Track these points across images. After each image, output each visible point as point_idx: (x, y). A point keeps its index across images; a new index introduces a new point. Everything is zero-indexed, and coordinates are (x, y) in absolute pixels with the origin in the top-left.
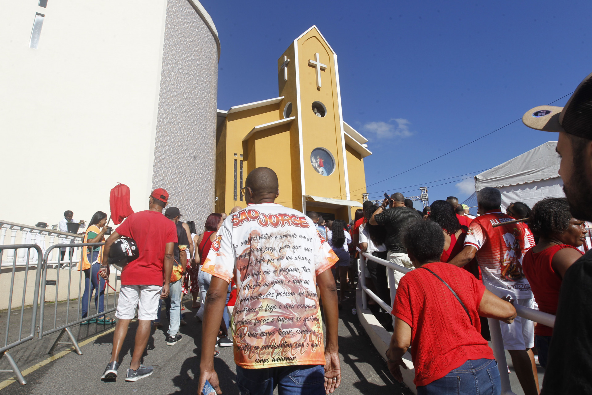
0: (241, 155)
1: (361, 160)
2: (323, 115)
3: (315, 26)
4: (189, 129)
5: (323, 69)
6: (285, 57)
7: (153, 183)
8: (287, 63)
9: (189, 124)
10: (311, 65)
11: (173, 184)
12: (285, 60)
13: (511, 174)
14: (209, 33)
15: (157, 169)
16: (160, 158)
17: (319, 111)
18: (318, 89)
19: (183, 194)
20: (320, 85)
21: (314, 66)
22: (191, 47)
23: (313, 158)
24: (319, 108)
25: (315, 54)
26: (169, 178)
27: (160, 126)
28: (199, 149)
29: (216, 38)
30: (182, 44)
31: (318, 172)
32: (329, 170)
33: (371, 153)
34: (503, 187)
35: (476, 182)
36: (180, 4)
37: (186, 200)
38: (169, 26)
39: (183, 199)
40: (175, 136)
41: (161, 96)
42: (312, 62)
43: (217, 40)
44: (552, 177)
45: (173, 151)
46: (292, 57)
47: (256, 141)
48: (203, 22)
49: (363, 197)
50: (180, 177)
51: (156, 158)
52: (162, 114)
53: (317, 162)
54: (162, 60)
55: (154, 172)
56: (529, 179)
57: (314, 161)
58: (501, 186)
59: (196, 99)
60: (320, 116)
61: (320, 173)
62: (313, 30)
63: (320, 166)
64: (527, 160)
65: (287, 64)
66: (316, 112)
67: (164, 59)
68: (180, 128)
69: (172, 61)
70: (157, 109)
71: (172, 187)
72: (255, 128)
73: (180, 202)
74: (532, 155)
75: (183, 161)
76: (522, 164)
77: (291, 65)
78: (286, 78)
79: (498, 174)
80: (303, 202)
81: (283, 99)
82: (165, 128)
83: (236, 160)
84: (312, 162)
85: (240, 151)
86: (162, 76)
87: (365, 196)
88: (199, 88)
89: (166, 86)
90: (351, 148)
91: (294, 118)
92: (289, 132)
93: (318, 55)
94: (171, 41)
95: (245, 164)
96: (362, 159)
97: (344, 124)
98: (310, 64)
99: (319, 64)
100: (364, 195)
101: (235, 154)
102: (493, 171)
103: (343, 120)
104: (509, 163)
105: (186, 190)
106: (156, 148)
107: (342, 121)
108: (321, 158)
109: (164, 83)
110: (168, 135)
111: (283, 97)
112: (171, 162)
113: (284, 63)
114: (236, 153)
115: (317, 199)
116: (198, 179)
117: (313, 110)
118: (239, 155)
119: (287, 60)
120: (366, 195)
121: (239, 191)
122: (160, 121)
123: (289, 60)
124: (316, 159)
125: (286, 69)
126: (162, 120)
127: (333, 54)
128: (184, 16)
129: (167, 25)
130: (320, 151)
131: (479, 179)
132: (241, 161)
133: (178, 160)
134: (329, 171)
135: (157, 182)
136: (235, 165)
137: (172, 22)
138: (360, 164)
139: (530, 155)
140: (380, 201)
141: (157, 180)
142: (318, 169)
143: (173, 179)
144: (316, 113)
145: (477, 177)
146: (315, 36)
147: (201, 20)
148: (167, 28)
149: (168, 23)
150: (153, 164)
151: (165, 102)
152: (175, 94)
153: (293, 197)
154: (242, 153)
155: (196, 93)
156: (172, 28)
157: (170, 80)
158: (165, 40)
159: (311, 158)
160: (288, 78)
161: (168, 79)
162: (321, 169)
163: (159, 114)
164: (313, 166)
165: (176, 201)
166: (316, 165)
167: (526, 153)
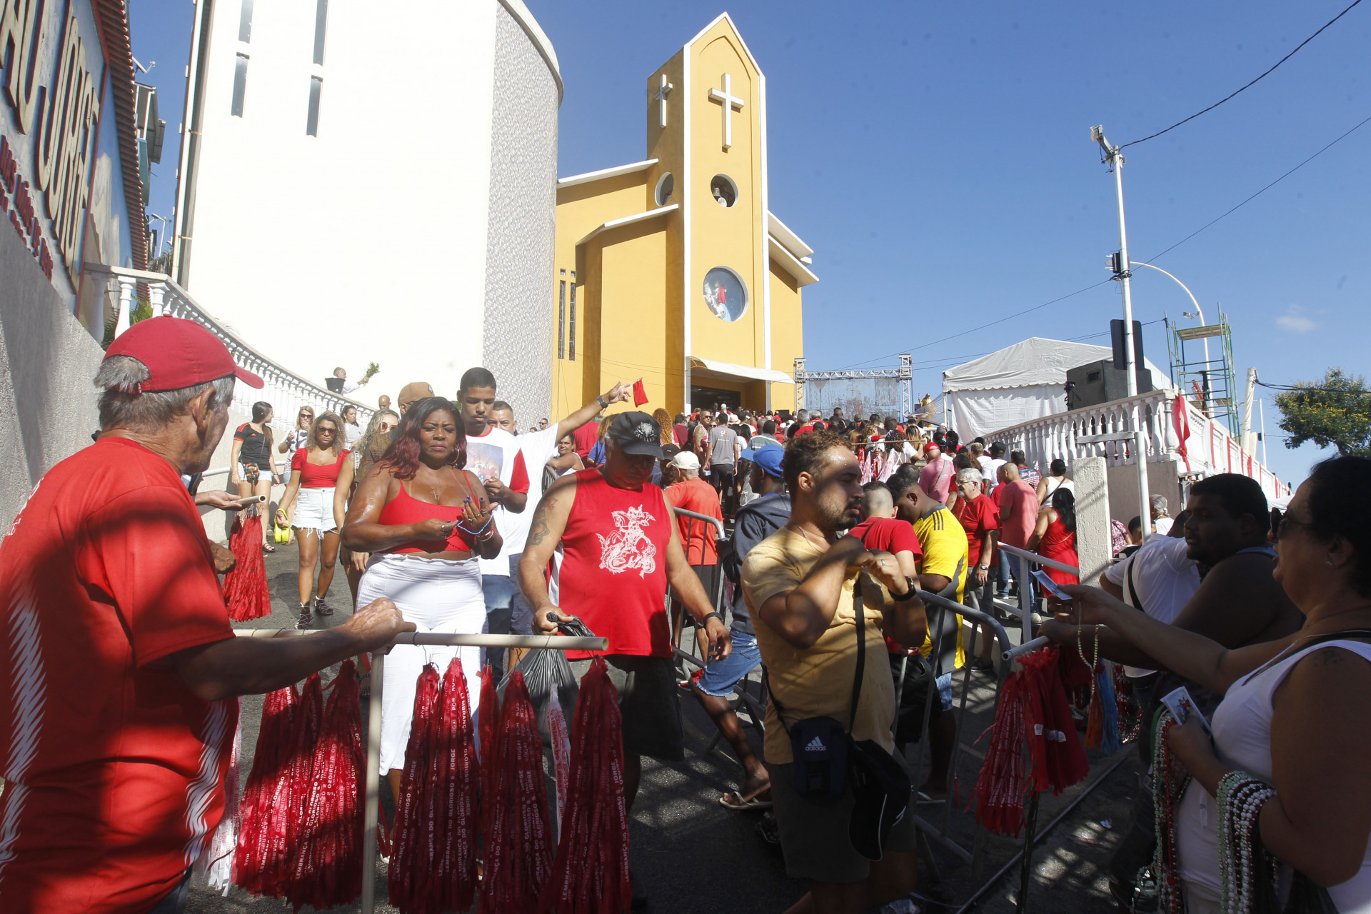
0: (572, 272)
1: (796, 292)
2: (730, 204)
3: (725, 14)
4: (525, 257)
5: (736, 108)
6: (664, 77)
7: (485, 348)
8: (667, 91)
9: (525, 249)
10: (712, 99)
11: (507, 348)
12: (664, 84)
13: (986, 374)
14: (550, 77)
15: (488, 327)
16: (491, 308)
17: (723, 194)
18: (725, 149)
19: (519, 362)
20: (729, 143)
21: (719, 102)
22: (526, 112)
23: (707, 285)
24: (724, 188)
25: (723, 77)
26: (503, 339)
27: (491, 258)
28: (537, 289)
29: (559, 82)
30: (515, 111)
31: (716, 313)
32: (736, 309)
33: (818, 279)
34: (976, 390)
35: (944, 380)
36: (511, 37)
37: (523, 372)
38: (499, 84)
39: (519, 370)
40: (508, 271)
41: (490, 209)
42: (717, 93)
43: (560, 84)
44: (1031, 384)
45: (507, 296)
46: (678, 78)
47: (605, 250)
48: (542, 59)
49: (795, 365)
50: (516, 337)
51: (487, 309)
52: (493, 238)
53: (713, 294)
54: (491, 147)
55: (485, 331)
56: (1005, 383)
57: (709, 291)
58: (973, 389)
59: (534, 204)
60: (725, 204)
61: (719, 315)
62: (722, 24)
63: (719, 301)
64: (1007, 358)
65: (667, 94)
66: (718, 195)
67: (494, 144)
68: (514, 257)
69: (503, 146)
70: (487, 231)
71: (506, 353)
72: (603, 226)
73: (515, 375)
74: (1013, 353)
75: (518, 311)
76: (1000, 363)
77: (676, 97)
78: (664, 123)
79: (972, 372)
80: (685, 369)
81: (657, 163)
82: (496, 261)
83: (563, 282)
84: (705, 293)
85: (571, 265)
86: (492, 174)
87: (799, 363)
88: (537, 183)
89: (497, 191)
90: (780, 269)
91: (676, 206)
92: (664, 233)
93: (728, 77)
94: (501, 111)
95: (580, 291)
96: (799, 290)
97: (769, 216)
98: (712, 96)
99: (729, 98)
100: (797, 361)
101: (563, 271)
102: (966, 368)
103: (769, 209)
104: (987, 359)
105: (523, 356)
106: (487, 294)
107: (766, 212)
108: (722, 287)
109: (495, 186)
110: (500, 271)
111: (656, 160)
112: (504, 315)
113: (661, 90)
114: (563, 268)
115: (712, 365)
116: (536, 338)
117: (713, 191)
118: (569, 272)
119: (667, 84)
120: (800, 361)
121: (569, 341)
122: (491, 250)
123: (671, 86)
124: (713, 288)
125: (664, 102)
126: (492, 248)
127: (759, 75)
128: (517, 58)
129: (496, 83)
130: (723, 274)
131: (948, 377)
132: (572, 284)
133: (513, 310)
134: (734, 314)
135: (488, 346)
136: (561, 291)
137: (502, 76)
138: (794, 299)
139: (1011, 352)
140: (825, 374)
141: (489, 344)
142: (715, 306)
143: (507, 341)
144: (717, 198)
145: (946, 374)
146: (724, 37)
147: (540, 56)
148: (496, 88)
149: (498, 79)
150: (483, 319)
151: (496, 217)
152: (507, 201)
153: (667, 358)
154: (574, 270)
155: (533, 193)
156: (502, 87)
157: (502, 179)
158: (494, 110)
159: (704, 284)
160: (667, 123)
161: (499, 178)
162: (721, 308)
163: (489, 238)
164: (706, 300)
165: (511, 375)
166: (712, 299)
167: (1007, 349)
